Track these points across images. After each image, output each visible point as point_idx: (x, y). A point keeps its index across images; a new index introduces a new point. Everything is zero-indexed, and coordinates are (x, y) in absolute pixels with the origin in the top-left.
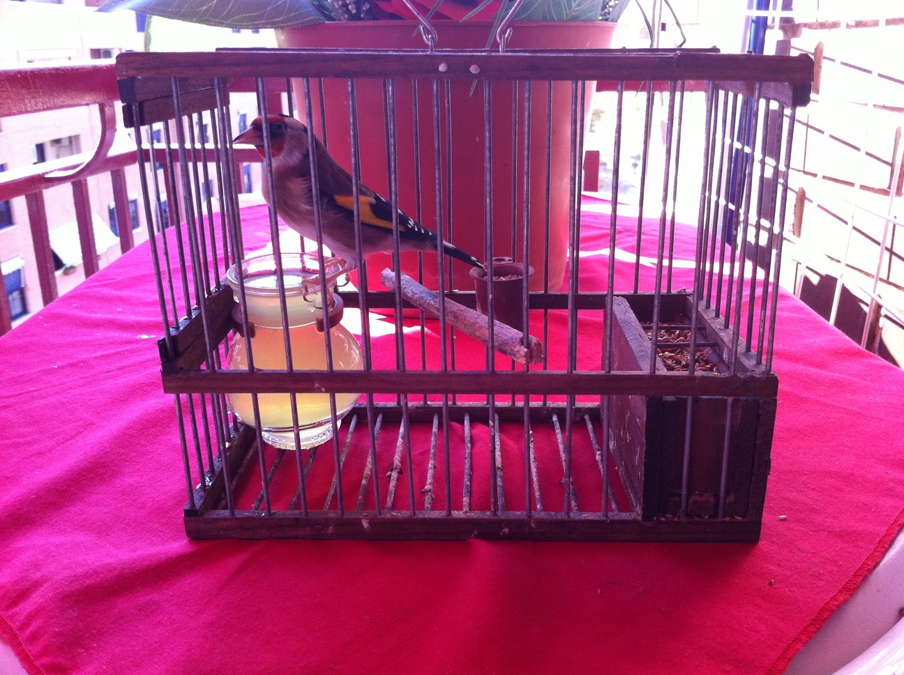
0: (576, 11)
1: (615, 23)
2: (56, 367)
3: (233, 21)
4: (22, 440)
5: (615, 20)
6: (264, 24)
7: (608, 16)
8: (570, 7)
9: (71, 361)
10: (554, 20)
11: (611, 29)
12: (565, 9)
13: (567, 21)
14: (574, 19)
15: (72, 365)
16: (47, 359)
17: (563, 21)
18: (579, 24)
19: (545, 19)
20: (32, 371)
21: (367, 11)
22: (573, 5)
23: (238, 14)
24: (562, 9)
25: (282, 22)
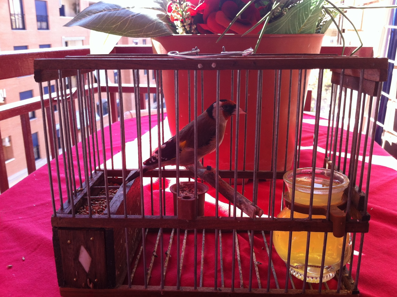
0: (304, 28)
1: (323, 34)
2: (34, 205)
3: (128, 33)
4: (9, 251)
5: (323, 33)
6: (142, 35)
7: (320, 30)
8: (300, 27)
9: (43, 202)
10: (291, 34)
11: (321, 38)
12: (297, 28)
13: (298, 34)
14: (302, 33)
15: (42, 204)
16: (32, 200)
17: (296, 34)
18: (304, 35)
19: (286, 33)
20: (23, 207)
21: (195, 29)
22: (302, 26)
23: (130, 30)
24: (295, 28)
25: (151, 34)
